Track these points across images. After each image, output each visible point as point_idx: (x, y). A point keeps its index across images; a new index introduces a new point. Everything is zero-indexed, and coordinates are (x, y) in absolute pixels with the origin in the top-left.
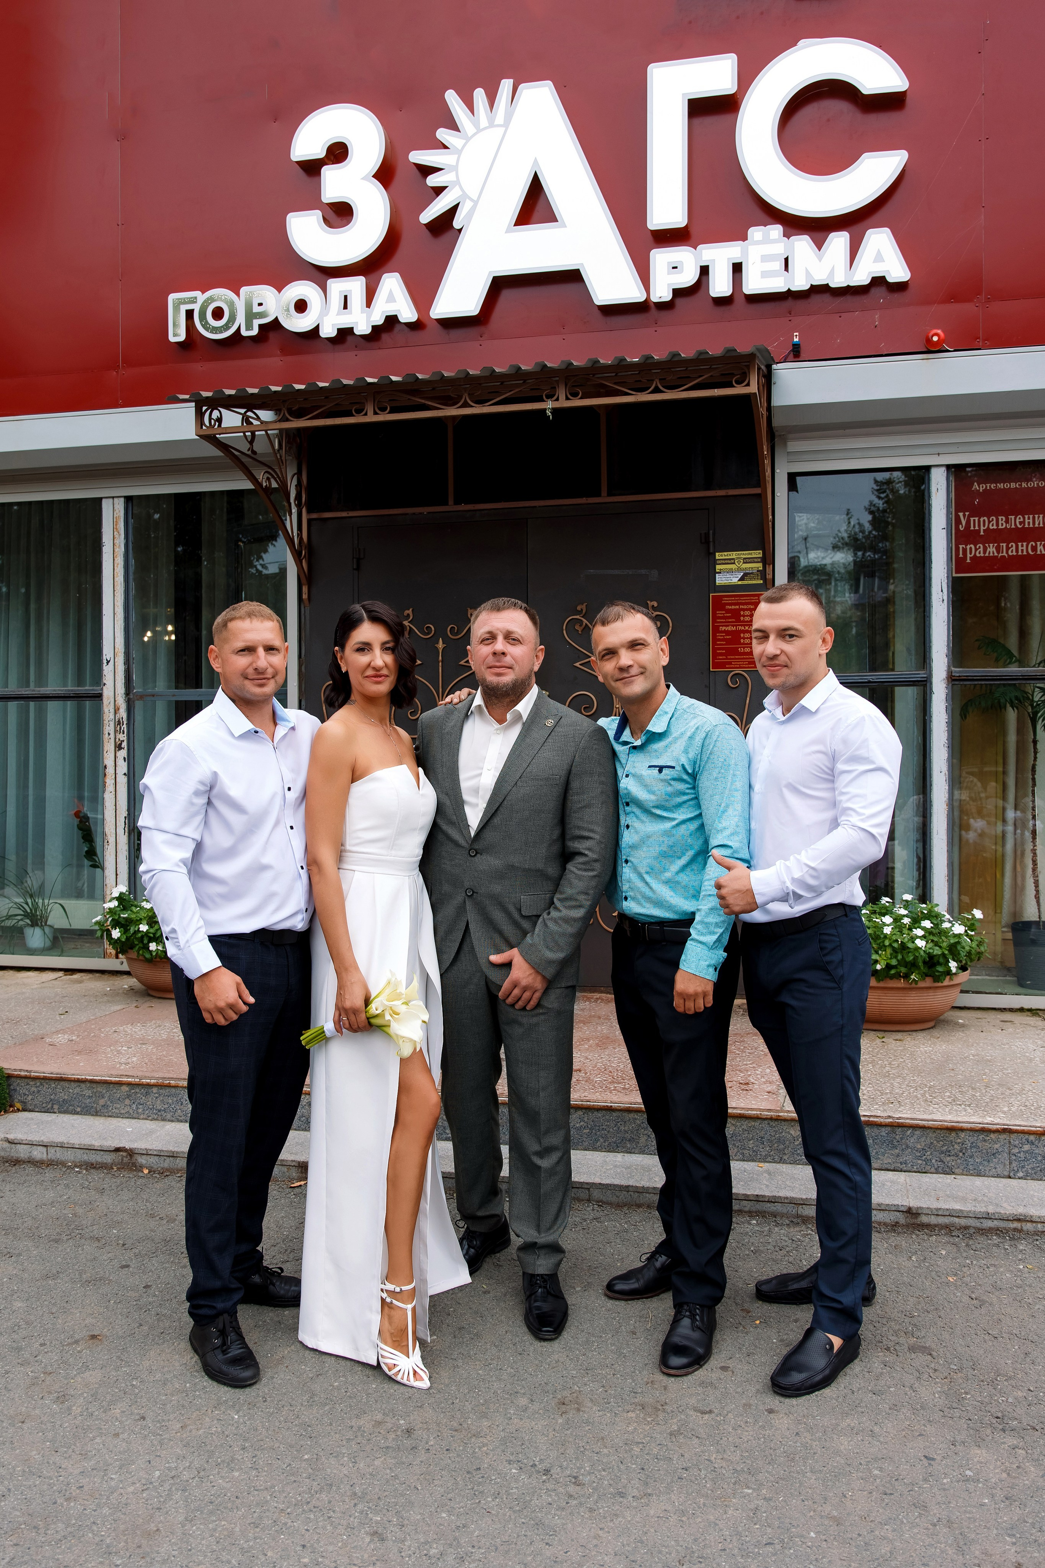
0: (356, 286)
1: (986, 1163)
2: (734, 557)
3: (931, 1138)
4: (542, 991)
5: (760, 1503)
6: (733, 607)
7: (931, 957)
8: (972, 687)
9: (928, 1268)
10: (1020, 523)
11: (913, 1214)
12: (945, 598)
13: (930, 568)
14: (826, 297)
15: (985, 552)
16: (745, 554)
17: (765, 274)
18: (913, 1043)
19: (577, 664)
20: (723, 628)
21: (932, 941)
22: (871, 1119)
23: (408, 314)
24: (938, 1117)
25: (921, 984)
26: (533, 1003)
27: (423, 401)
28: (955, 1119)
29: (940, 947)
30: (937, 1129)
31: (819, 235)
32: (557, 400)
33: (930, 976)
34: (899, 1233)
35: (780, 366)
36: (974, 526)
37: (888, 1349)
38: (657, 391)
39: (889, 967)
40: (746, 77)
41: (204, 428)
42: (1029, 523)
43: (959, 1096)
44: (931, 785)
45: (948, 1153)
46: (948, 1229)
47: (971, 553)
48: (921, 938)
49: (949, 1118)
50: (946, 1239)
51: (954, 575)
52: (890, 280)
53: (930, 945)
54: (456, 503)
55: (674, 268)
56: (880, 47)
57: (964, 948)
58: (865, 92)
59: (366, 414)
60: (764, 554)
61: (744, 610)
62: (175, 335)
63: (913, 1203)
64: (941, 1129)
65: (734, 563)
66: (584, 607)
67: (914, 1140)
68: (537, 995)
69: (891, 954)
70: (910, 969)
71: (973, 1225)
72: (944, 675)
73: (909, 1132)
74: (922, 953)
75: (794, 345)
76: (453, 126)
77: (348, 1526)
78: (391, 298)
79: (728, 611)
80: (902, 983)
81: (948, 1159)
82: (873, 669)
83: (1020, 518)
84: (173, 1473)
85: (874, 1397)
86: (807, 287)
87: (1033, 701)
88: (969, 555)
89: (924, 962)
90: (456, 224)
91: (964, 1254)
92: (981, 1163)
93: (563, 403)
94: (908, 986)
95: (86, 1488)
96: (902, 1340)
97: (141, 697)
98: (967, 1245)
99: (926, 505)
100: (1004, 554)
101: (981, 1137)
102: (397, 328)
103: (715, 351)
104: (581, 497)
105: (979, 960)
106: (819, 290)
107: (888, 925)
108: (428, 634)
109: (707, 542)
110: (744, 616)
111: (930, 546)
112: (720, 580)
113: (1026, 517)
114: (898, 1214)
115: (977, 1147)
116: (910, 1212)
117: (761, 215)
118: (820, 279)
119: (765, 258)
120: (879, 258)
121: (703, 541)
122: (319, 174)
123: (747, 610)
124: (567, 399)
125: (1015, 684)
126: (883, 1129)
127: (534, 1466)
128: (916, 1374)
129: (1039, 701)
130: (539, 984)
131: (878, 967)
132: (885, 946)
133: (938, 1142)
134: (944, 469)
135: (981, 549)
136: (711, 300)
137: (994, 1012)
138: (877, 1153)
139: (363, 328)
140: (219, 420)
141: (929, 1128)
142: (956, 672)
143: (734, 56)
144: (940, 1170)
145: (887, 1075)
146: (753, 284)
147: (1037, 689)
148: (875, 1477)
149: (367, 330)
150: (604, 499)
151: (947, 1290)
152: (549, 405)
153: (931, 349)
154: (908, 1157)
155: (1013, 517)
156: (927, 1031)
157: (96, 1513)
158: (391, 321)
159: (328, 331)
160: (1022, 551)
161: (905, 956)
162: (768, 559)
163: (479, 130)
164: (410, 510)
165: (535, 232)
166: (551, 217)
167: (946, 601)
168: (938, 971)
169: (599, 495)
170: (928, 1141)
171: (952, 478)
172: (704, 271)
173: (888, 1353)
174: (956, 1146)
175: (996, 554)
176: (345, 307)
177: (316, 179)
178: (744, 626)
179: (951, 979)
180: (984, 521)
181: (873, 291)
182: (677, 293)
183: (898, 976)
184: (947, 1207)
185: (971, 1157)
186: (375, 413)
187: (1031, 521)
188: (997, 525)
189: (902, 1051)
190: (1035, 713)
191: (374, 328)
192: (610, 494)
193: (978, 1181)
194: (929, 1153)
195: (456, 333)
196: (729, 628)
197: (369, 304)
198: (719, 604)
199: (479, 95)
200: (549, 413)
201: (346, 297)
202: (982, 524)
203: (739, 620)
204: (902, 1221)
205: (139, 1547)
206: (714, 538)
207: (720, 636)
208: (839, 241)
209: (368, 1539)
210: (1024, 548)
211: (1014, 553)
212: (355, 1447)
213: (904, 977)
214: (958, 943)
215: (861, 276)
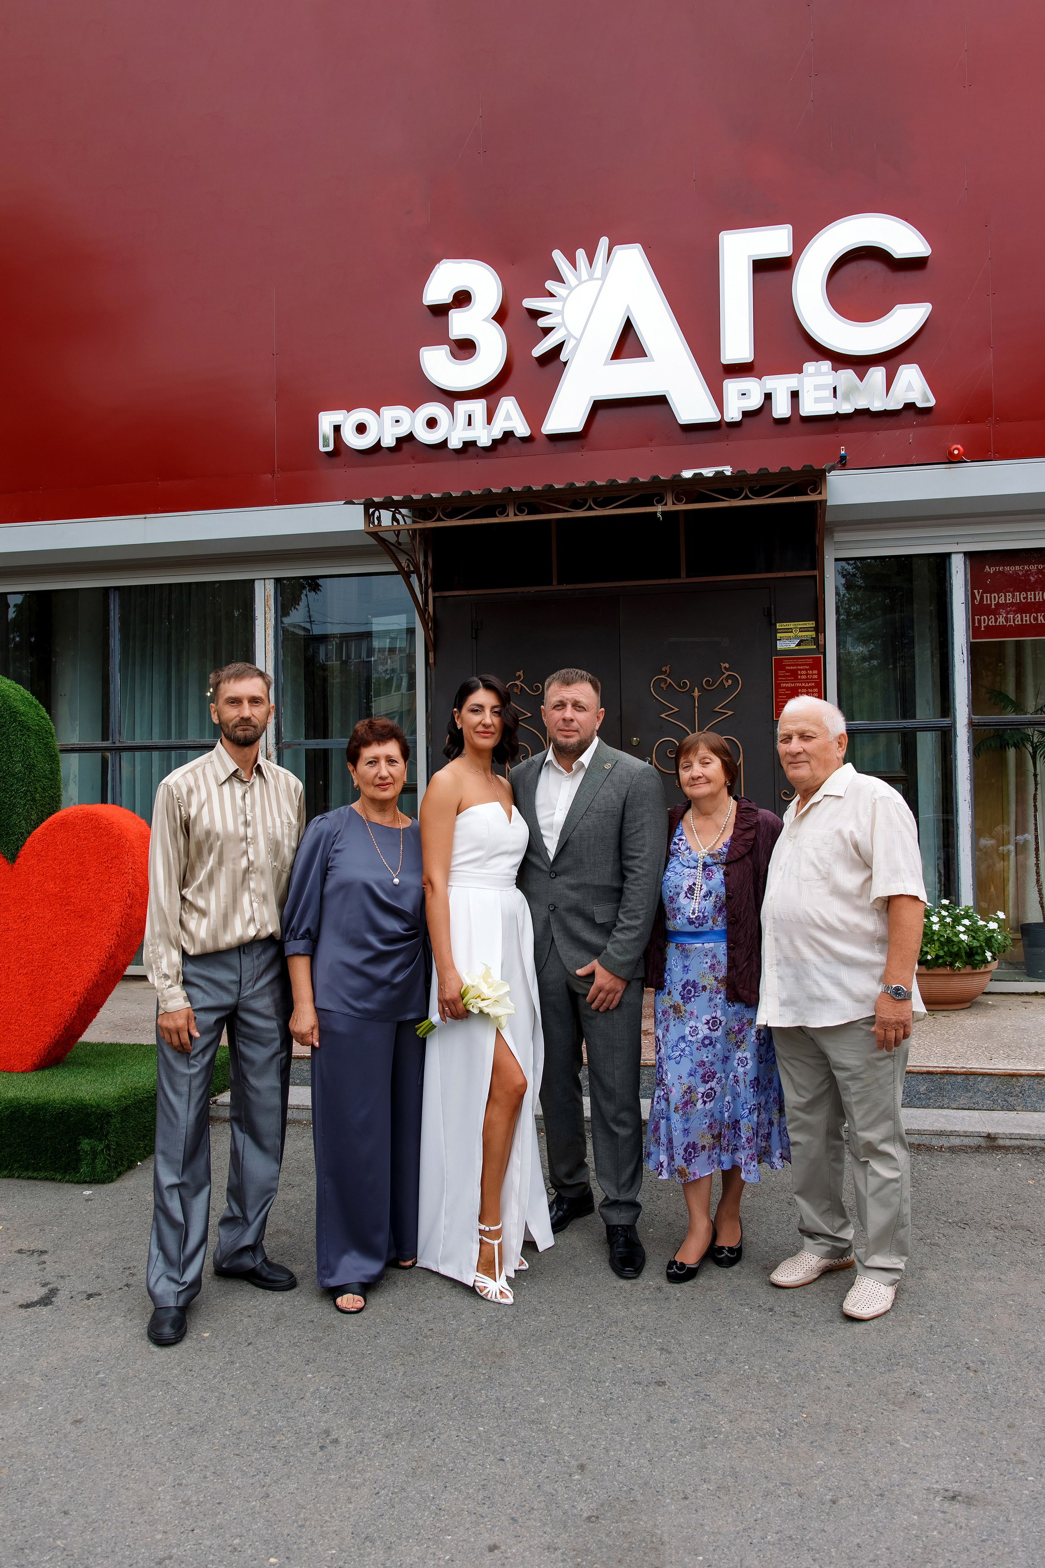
0: (478, 407)
1: (1040, 1101)
2: (792, 627)
3: (997, 1083)
4: (622, 991)
5: (933, 1323)
6: (792, 668)
7: (971, 948)
8: (983, 731)
9: (1011, 1175)
10: (1024, 598)
11: (992, 1138)
12: (965, 659)
13: (953, 635)
14: (866, 418)
15: (996, 622)
16: (801, 624)
17: (817, 400)
18: (958, 1018)
19: (663, 716)
20: (784, 685)
21: (972, 936)
22: (950, 1069)
23: (522, 429)
24: (1001, 1067)
25: (963, 971)
26: (615, 1003)
27: (555, 505)
28: (1014, 1068)
29: (978, 940)
30: (1002, 1075)
31: (861, 369)
32: (666, 504)
33: (969, 964)
34: (982, 1153)
35: (833, 473)
36: (987, 601)
37: (996, 1228)
38: (747, 498)
39: (938, 957)
40: (800, 242)
41: (371, 526)
42: (1031, 598)
43: (1010, 1052)
44: (957, 811)
45: (1010, 1094)
46: (1020, 1149)
47: (984, 623)
48: (964, 932)
49: (1009, 1067)
50: (1019, 1156)
51: (972, 640)
52: (920, 405)
53: (971, 938)
54: (559, 583)
55: (743, 394)
56: (906, 220)
57: (996, 941)
58: (896, 256)
59: (508, 515)
60: (817, 624)
61: (801, 670)
62: (324, 446)
63: (992, 1130)
64: (1005, 1075)
65: (792, 632)
66: (668, 668)
67: (984, 1085)
68: (619, 995)
69: (939, 947)
70: (954, 959)
71: (1039, 1145)
72: (966, 721)
73: (979, 1079)
74: (965, 945)
75: (841, 457)
76: (560, 279)
77: (640, 1345)
78: (508, 417)
79: (788, 671)
80: (948, 970)
81: (1011, 1099)
82: (904, 717)
83: (1023, 595)
84: (496, 1319)
85: (995, 1258)
86: (852, 411)
87: (1032, 742)
88: (983, 625)
89: (966, 953)
90: (563, 357)
91: (1036, 1166)
92: (1037, 1102)
93: (671, 507)
94: (952, 973)
95: (435, 1330)
96: (1005, 1221)
97: (289, 746)
98: (1036, 1160)
99: (948, 584)
100: (1012, 623)
101: (1036, 1081)
102: (511, 441)
103: (796, 467)
104: (664, 578)
105: (1004, 952)
106: (863, 413)
107: (936, 924)
108: (537, 691)
109: (769, 615)
110: (801, 675)
111: (952, 617)
112: (781, 646)
113: (1029, 593)
114: (980, 1138)
115: (1033, 1089)
116: (989, 1137)
117: (811, 352)
118: (862, 404)
119: (817, 388)
120: (909, 388)
121: (766, 614)
122: (448, 315)
123: (803, 670)
124: (674, 504)
125: (1018, 729)
126: (959, 1077)
127: (760, 1306)
128: (1020, 1242)
129: (1038, 742)
130: (620, 986)
131: (929, 957)
132: (934, 940)
133: (1003, 1086)
134: (962, 555)
135: (993, 620)
136: (772, 419)
137: (1014, 996)
138: (954, 1096)
139: (484, 441)
140: (379, 518)
141: (997, 1075)
142: (975, 719)
143: (790, 227)
144: (1005, 1107)
145: (948, 1040)
146: (808, 408)
147: (1036, 732)
148: (1011, 1306)
149: (489, 443)
150: (683, 580)
151: (1030, 1190)
152: (659, 509)
153: (952, 460)
154: (979, 1098)
155: (1018, 593)
156: (966, 1010)
157: (451, 1344)
158: (508, 435)
159: (455, 443)
160: (1026, 620)
161: (950, 948)
162: (820, 629)
163: (580, 282)
165: (629, 367)
166: (640, 352)
167: (966, 662)
168: (977, 960)
169: (679, 577)
170: (995, 1086)
171: (968, 563)
172: (768, 397)
173: (996, 1231)
174: (1017, 1089)
175: (1005, 623)
176: (470, 424)
177: (442, 319)
178: (801, 683)
179: (986, 967)
180: (995, 596)
181: (904, 413)
182: (746, 414)
183: (944, 965)
184: (1018, 1132)
185: (1029, 1097)
186: (515, 515)
187: (1032, 596)
188: (1005, 600)
189: (952, 1024)
190: (1035, 752)
191: (494, 441)
192: (688, 576)
193: (1036, 1115)
194: (995, 1095)
195: (561, 445)
196: (789, 685)
197: (489, 421)
198: (780, 665)
199: (580, 252)
200: (659, 515)
201: (470, 416)
202: (992, 599)
203: (796, 678)
204: (983, 1144)
205: (494, 1362)
206: (775, 612)
207: (781, 691)
208: (877, 374)
209: (658, 1353)
210: (1027, 619)
211: (1020, 623)
212: (624, 1300)
213: (949, 965)
214: (993, 936)
215: (894, 403)
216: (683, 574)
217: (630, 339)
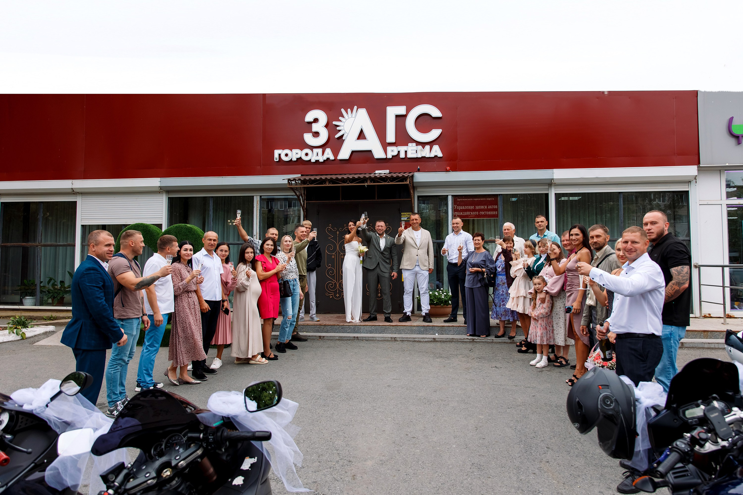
0: (320, 151)
2: (405, 214)
17: (412, 153)
23: (332, 158)
27: (339, 182)
31: (423, 145)
32: (368, 183)
35: (416, 173)
38: (388, 182)
39: (437, 302)
40: (408, 111)
45: (442, 331)
46: (440, 341)
48: (444, 296)
52: (438, 156)
54: (342, 200)
55: (392, 151)
56: (436, 107)
58: (433, 116)
62: (276, 159)
63: (435, 338)
67: (436, 329)
70: (441, 303)
75: (418, 169)
76: (343, 117)
78: (328, 154)
86: (421, 157)
89: (444, 301)
90: (344, 138)
94: (441, 307)
99: (447, 203)
106: (424, 158)
107: (437, 294)
108: (335, 230)
112: (402, 219)
117: (411, 141)
118: (423, 155)
119: (412, 150)
120: (436, 151)
121: (399, 210)
122: (312, 125)
134: (451, 196)
136: (400, 158)
139: (321, 160)
143: (405, 107)
146: (409, 155)
149: (323, 161)
153: (447, 171)
158: (328, 159)
159: (313, 160)
163: (349, 118)
164: (330, 201)
165: (361, 142)
171: (453, 198)
172: (399, 152)
175: (462, 214)
176: (317, 155)
177: (310, 126)
181: (434, 158)
182: (393, 156)
186: (329, 184)
187: (467, 207)
188: (463, 208)
195: (342, 163)
197: (323, 155)
199: (349, 110)
200: (366, 186)
201: (317, 153)
202: (459, 208)
208: (428, 147)
210: (468, 213)
215: (432, 155)
216: (376, 198)
217: (362, 134)
